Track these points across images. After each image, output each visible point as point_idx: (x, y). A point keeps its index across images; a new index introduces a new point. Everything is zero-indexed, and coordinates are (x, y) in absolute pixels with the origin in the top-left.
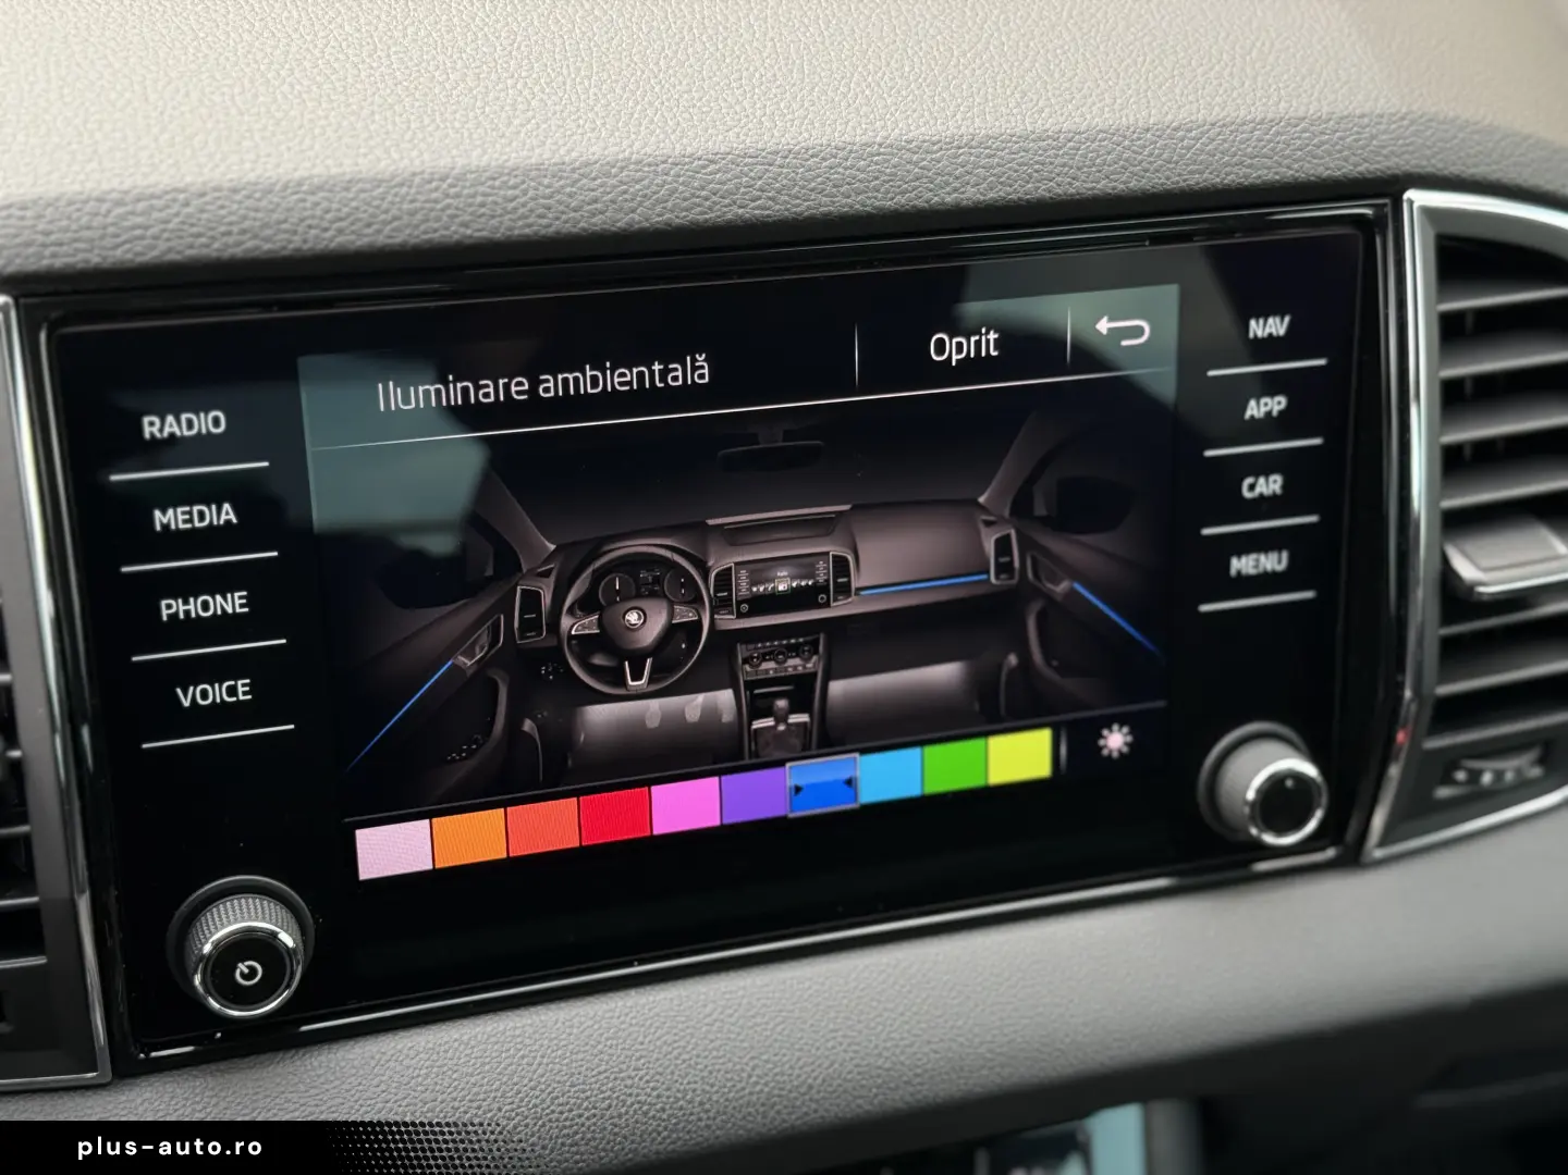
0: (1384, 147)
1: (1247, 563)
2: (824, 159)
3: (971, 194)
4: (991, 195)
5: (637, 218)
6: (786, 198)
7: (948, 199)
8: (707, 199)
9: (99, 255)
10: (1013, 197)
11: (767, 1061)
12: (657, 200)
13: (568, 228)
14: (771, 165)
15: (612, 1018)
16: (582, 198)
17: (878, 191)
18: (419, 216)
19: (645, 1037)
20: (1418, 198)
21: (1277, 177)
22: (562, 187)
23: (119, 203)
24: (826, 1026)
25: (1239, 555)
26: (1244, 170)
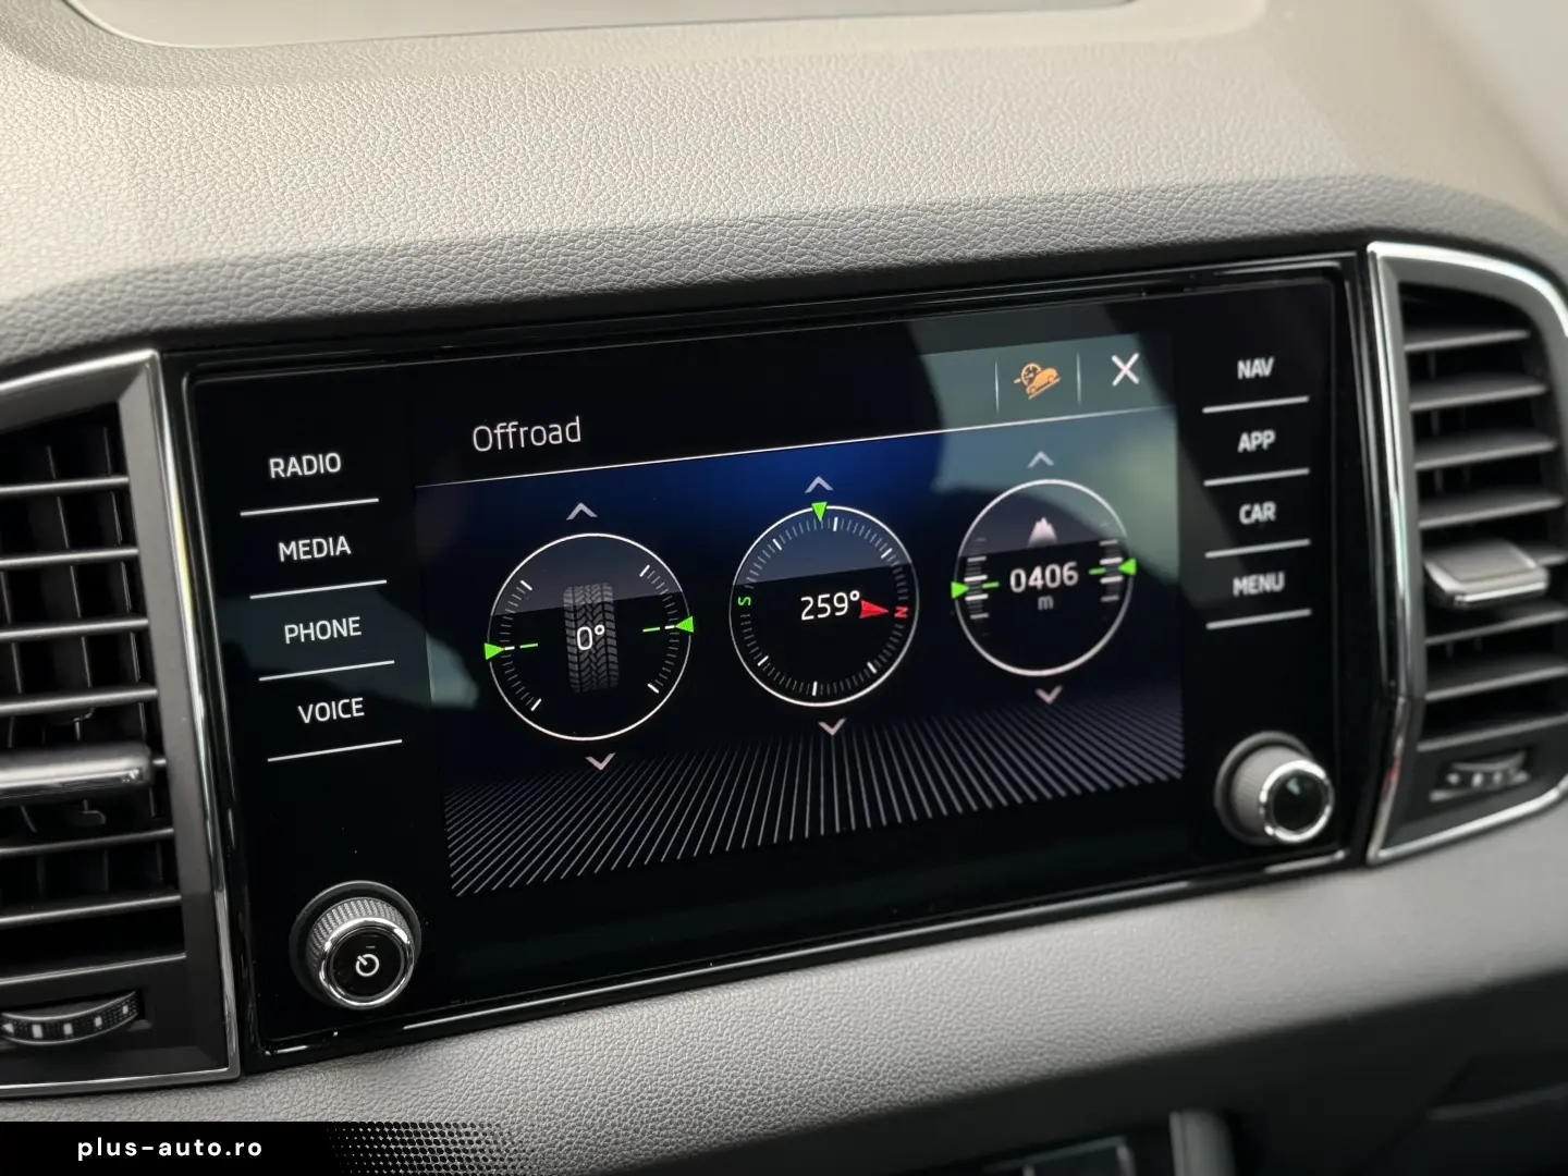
0: (1347, 205)
1: (1248, 586)
2: (859, 220)
3: (989, 249)
4: (1007, 249)
5: (699, 273)
6: (828, 254)
7: (970, 254)
8: (758, 256)
9: (234, 312)
10: (1027, 250)
11: (836, 1050)
12: (715, 257)
13: (639, 283)
14: (813, 226)
15: (692, 1013)
16: (651, 256)
17: (907, 247)
18: (509, 275)
19: (723, 1030)
20: (1379, 249)
21: (1255, 232)
22: (633, 247)
23: (249, 267)
24: (887, 1018)
25: (1241, 578)
26: (1226, 225)
